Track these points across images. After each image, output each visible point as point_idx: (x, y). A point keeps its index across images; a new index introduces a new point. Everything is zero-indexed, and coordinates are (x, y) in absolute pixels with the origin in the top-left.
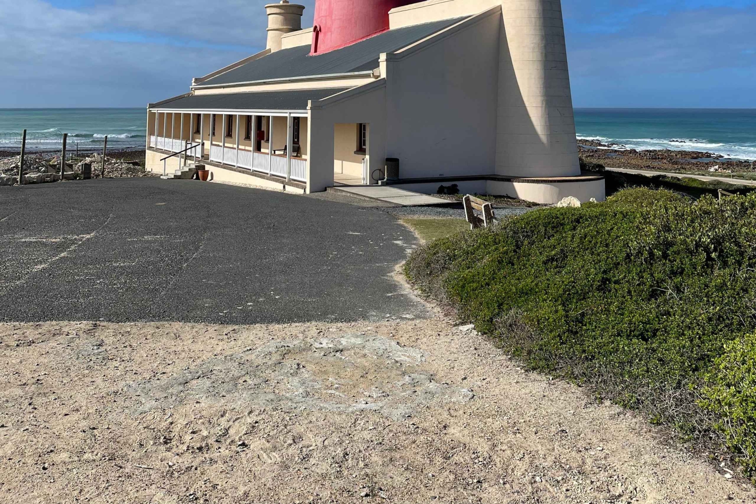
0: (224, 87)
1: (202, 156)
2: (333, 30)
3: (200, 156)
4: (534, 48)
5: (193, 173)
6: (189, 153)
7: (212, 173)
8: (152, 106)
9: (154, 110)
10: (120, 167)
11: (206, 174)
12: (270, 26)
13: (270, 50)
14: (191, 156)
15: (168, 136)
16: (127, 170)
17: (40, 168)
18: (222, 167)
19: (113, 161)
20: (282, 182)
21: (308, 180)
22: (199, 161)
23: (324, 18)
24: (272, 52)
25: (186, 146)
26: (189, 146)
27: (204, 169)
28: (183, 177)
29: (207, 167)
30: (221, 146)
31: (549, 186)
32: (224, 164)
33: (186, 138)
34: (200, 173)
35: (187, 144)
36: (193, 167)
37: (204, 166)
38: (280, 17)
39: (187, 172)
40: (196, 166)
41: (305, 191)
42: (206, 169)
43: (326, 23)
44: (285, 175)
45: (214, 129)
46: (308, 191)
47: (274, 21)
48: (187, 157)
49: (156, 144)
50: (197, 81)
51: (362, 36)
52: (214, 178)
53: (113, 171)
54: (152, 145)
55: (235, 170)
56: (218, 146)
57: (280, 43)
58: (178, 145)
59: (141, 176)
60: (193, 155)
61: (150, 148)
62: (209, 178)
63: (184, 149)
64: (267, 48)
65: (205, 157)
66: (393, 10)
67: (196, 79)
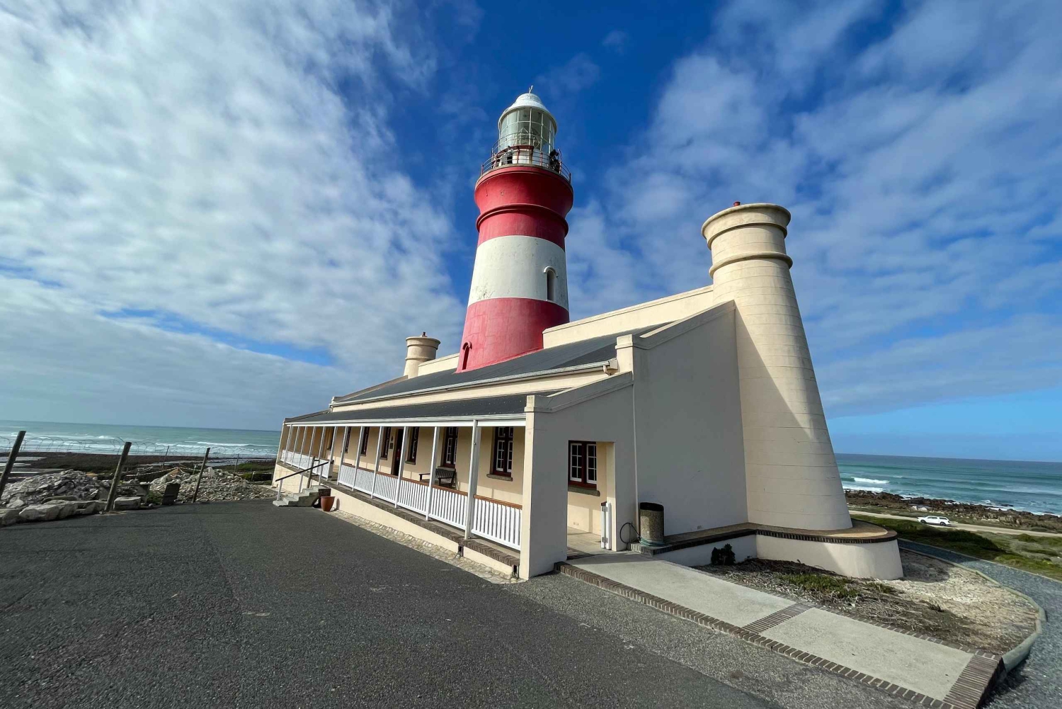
0: (362, 403)
1: (329, 477)
2: (485, 346)
3: (327, 477)
4: (789, 351)
5: (314, 498)
6: (315, 471)
7: (338, 501)
8: (288, 420)
9: (289, 425)
10: (228, 486)
11: (330, 501)
12: (410, 355)
13: (407, 376)
14: (317, 475)
15: (298, 451)
16: (236, 490)
17: (91, 490)
18: (352, 495)
19: (229, 477)
20: (457, 539)
21: (524, 547)
22: (325, 483)
23: (475, 335)
24: (409, 378)
25: (313, 464)
26: (316, 464)
27: (329, 494)
28: (301, 504)
29: (334, 493)
30: (354, 467)
31: (857, 547)
32: (355, 490)
33: (314, 455)
34: (323, 499)
35: (314, 460)
36: (316, 490)
37: (330, 490)
38: (419, 349)
39: (307, 497)
40: (319, 490)
41: (515, 570)
42: (332, 495)
43: (478, 339)
44: (464, 527)
45: (347, 445)
46: (524, 573)
47: (412, 352)
48: (312, 477)
49: (286, 459)
50: (336, 399)
51: (516, 353)
52: (340, 508)
53: (215, 491)
54: (283, 460)
55: (370, 502)
56: (350, 465)
57: (417, 371)
58: (304, 461)
59: (252, 498)
60: (319, 474)
61: (280, 463)
62: (334, 506)
63: (310, 467)
64: (405, 374)
65: (333, 477)
66: (547, 330)
67: (336, 398)
